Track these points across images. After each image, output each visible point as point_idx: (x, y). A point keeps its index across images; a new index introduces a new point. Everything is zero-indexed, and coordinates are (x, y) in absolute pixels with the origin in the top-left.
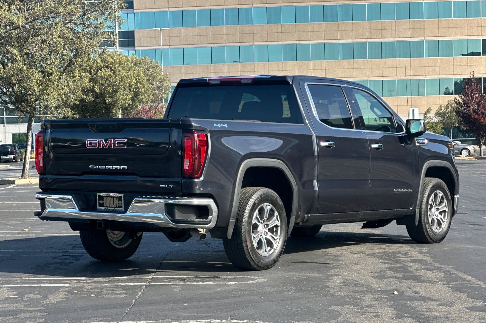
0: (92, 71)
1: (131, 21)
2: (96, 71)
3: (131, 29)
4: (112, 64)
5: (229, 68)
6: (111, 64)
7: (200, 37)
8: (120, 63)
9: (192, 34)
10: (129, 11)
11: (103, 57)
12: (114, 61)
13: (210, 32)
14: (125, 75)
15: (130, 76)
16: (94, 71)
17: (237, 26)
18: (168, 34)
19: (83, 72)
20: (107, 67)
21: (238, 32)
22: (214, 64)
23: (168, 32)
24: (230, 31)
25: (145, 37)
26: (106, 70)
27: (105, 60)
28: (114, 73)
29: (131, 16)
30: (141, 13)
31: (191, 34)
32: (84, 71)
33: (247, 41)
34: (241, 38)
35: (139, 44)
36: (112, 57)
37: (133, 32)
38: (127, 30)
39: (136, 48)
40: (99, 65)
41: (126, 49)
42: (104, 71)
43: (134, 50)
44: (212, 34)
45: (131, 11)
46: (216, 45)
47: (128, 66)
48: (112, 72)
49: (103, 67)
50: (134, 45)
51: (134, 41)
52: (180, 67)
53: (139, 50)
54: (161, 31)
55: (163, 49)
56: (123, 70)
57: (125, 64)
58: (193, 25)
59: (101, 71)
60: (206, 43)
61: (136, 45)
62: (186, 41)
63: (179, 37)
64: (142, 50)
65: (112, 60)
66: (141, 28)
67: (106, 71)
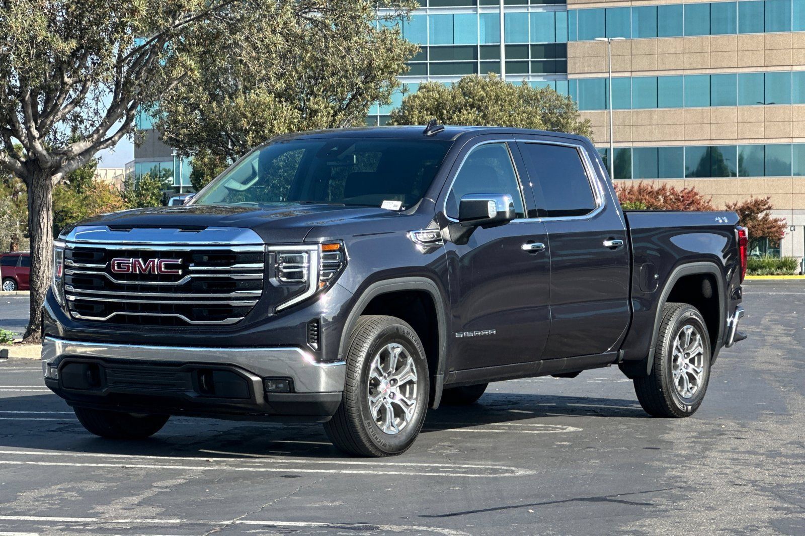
0: (445, 112)
1: (562, 25)
2: (451, 112)
3: (561, 40)
4: (482, 99)
5: (743, 115)
6: (479, 100)
7: (688, 55)
8: (497, 98)
9: (674, 50)
10: (558, 8)
11: (467, 88)
12: (485, 95)
13: (708, 46)
14: (504, 122)
15: (513, 123)
16: (447, 112)
17: (760, 36)
18: (629, 51)
19: (427, 115)
20: (472, 106)
21: (762, 47)
22: (715, 108)
23: (630, 47)
24: (747, 44)
25: (586, 55)
26: (470, 111)
27: (470, 93)
28: (484, 117)
29: (562, 15)
30: (581, 11)
31: (672, 51)
32: (429, 113)
33: (779, 64)
34: (767, 57)
35: (575, 69)
36: (483, 88)
37: (564, 46)
38: (553, 42)
39: (570, 77)
40: (457, 100)
41: (549, 77)
42: (465, 112)
43: (566, 79)
44: (713, 49)
45: (561, 8)
46: (719, 71)
47: (512, 103)
48: (481, 114)
49: (466, 106)
50: (564, 70)
51: (566, 62)
52: (651, 113)
53: (575, 80)
54: (609, 43)
55: (613, 78)
56: (501, 110)
57: (505, 101)
58: (677, 32)
59: (460, 112)
60: (700, 67)
61: (569, 71)
62: (663, 63)
63: (649, 56)
64: (580, 80)
65: (482, 93)
66: (580, 39)
67: (469, 113)
